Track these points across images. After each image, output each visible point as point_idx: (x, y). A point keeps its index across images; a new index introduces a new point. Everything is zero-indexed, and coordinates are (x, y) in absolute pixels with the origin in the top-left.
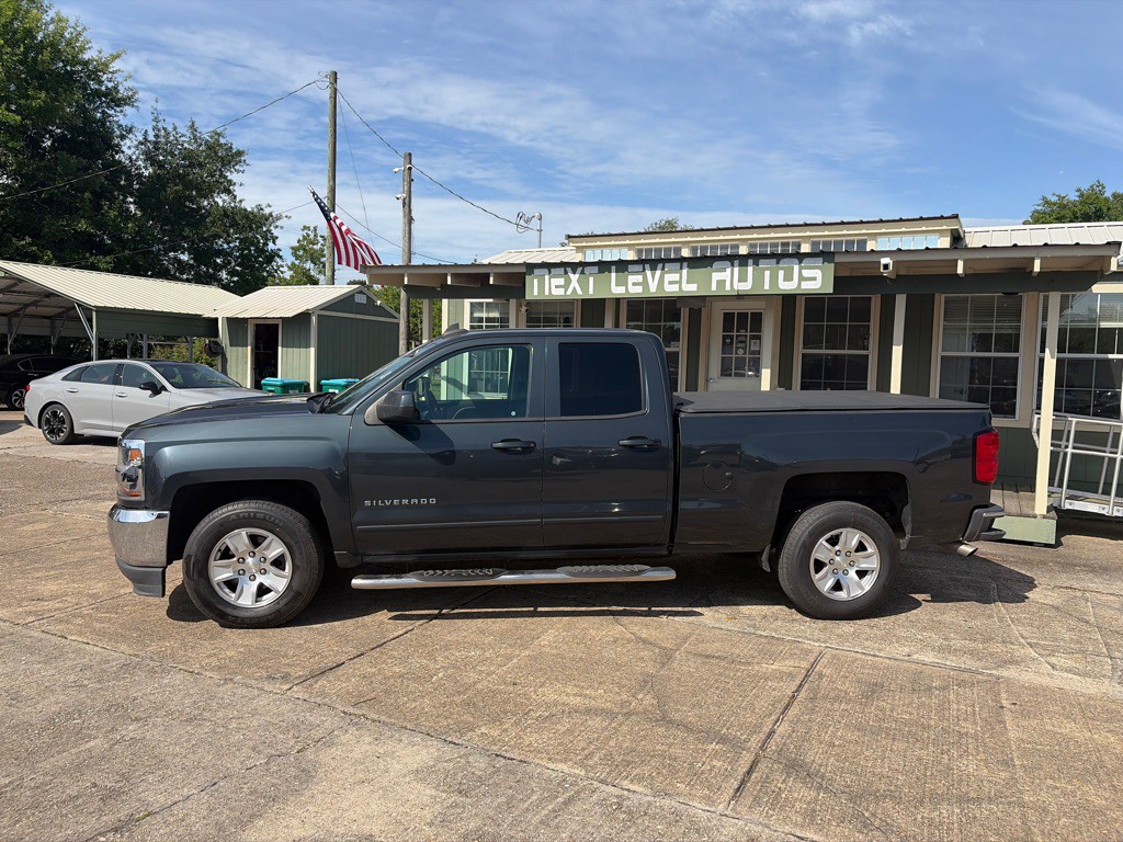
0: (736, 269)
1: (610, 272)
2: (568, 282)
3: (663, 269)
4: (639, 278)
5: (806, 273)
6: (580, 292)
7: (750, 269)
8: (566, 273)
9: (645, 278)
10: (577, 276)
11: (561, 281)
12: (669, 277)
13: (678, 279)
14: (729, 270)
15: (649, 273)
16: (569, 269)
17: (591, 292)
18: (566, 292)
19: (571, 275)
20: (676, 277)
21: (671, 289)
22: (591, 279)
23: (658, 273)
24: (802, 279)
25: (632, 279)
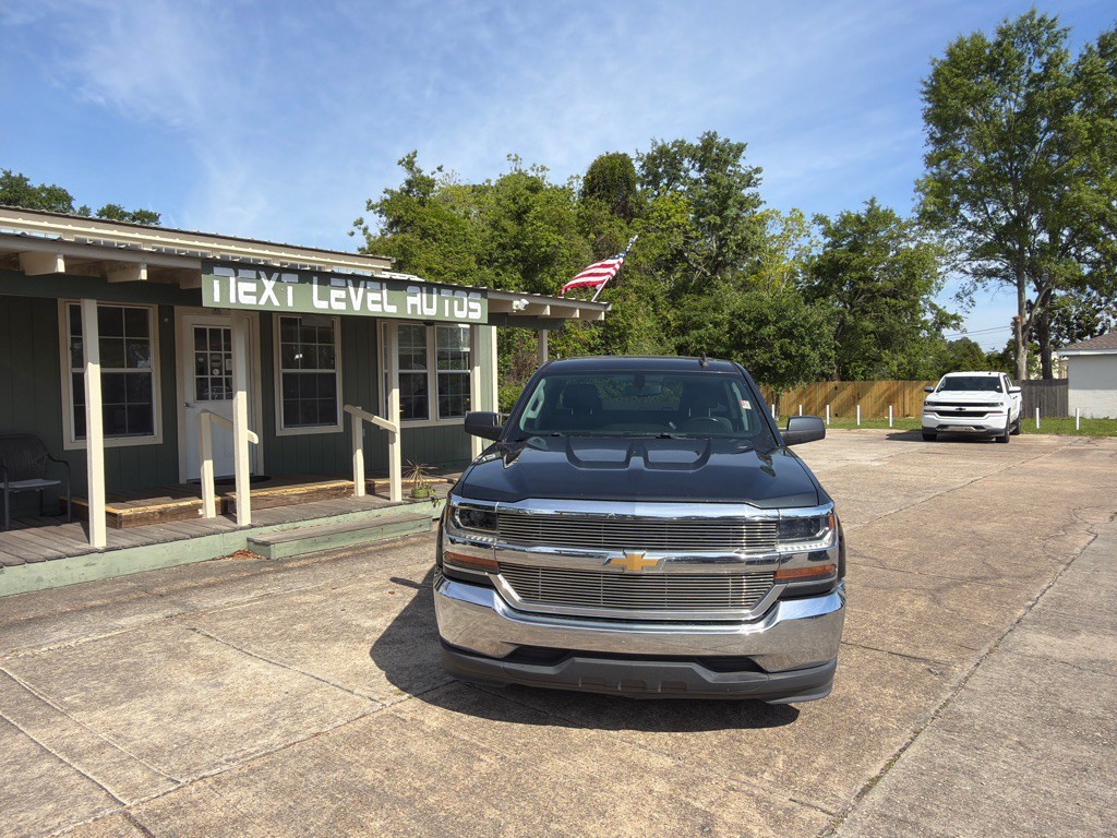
0: (425, 295)
1: (312, 283)
2: (261, 289)
3: (365, 287)
4: (342, 294)
5: (473, 306)
6: (276, 302)
7: (435, 296)
8: (259, 277)
9: (348, 294)
10: (272, 283)
11: (252, 287)
12: (372, 296)
13: (379, 299)
14: (419, 295)
15: (351, 289)
16: (262, 274)
17: (290, 303)
18: (258, 300)
19: (265, 282)
20: (377, 297)
21: (374, 309)
22: (290, 289)
23: (361, 290)
24: (469, 310)
25: (335, 293)
